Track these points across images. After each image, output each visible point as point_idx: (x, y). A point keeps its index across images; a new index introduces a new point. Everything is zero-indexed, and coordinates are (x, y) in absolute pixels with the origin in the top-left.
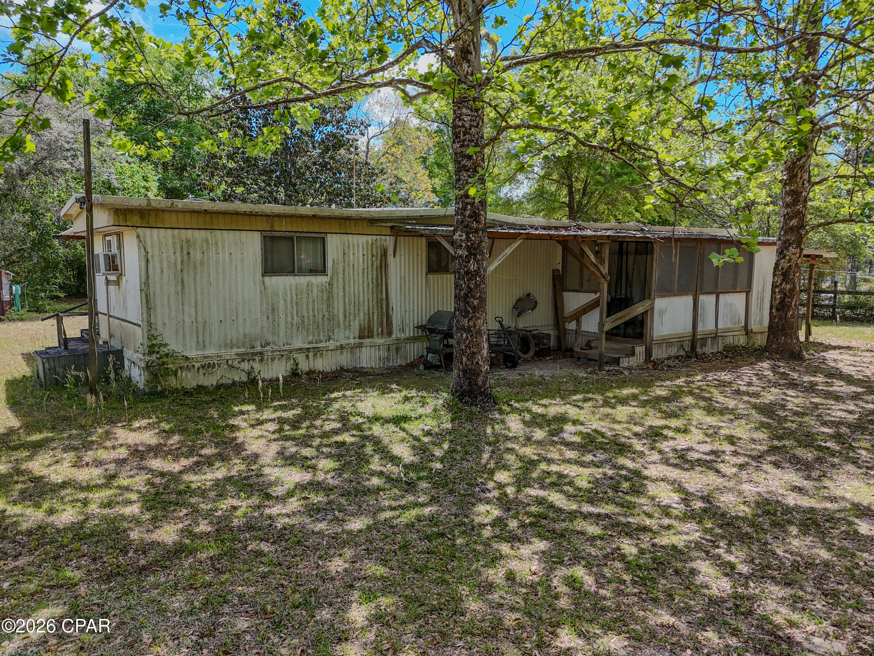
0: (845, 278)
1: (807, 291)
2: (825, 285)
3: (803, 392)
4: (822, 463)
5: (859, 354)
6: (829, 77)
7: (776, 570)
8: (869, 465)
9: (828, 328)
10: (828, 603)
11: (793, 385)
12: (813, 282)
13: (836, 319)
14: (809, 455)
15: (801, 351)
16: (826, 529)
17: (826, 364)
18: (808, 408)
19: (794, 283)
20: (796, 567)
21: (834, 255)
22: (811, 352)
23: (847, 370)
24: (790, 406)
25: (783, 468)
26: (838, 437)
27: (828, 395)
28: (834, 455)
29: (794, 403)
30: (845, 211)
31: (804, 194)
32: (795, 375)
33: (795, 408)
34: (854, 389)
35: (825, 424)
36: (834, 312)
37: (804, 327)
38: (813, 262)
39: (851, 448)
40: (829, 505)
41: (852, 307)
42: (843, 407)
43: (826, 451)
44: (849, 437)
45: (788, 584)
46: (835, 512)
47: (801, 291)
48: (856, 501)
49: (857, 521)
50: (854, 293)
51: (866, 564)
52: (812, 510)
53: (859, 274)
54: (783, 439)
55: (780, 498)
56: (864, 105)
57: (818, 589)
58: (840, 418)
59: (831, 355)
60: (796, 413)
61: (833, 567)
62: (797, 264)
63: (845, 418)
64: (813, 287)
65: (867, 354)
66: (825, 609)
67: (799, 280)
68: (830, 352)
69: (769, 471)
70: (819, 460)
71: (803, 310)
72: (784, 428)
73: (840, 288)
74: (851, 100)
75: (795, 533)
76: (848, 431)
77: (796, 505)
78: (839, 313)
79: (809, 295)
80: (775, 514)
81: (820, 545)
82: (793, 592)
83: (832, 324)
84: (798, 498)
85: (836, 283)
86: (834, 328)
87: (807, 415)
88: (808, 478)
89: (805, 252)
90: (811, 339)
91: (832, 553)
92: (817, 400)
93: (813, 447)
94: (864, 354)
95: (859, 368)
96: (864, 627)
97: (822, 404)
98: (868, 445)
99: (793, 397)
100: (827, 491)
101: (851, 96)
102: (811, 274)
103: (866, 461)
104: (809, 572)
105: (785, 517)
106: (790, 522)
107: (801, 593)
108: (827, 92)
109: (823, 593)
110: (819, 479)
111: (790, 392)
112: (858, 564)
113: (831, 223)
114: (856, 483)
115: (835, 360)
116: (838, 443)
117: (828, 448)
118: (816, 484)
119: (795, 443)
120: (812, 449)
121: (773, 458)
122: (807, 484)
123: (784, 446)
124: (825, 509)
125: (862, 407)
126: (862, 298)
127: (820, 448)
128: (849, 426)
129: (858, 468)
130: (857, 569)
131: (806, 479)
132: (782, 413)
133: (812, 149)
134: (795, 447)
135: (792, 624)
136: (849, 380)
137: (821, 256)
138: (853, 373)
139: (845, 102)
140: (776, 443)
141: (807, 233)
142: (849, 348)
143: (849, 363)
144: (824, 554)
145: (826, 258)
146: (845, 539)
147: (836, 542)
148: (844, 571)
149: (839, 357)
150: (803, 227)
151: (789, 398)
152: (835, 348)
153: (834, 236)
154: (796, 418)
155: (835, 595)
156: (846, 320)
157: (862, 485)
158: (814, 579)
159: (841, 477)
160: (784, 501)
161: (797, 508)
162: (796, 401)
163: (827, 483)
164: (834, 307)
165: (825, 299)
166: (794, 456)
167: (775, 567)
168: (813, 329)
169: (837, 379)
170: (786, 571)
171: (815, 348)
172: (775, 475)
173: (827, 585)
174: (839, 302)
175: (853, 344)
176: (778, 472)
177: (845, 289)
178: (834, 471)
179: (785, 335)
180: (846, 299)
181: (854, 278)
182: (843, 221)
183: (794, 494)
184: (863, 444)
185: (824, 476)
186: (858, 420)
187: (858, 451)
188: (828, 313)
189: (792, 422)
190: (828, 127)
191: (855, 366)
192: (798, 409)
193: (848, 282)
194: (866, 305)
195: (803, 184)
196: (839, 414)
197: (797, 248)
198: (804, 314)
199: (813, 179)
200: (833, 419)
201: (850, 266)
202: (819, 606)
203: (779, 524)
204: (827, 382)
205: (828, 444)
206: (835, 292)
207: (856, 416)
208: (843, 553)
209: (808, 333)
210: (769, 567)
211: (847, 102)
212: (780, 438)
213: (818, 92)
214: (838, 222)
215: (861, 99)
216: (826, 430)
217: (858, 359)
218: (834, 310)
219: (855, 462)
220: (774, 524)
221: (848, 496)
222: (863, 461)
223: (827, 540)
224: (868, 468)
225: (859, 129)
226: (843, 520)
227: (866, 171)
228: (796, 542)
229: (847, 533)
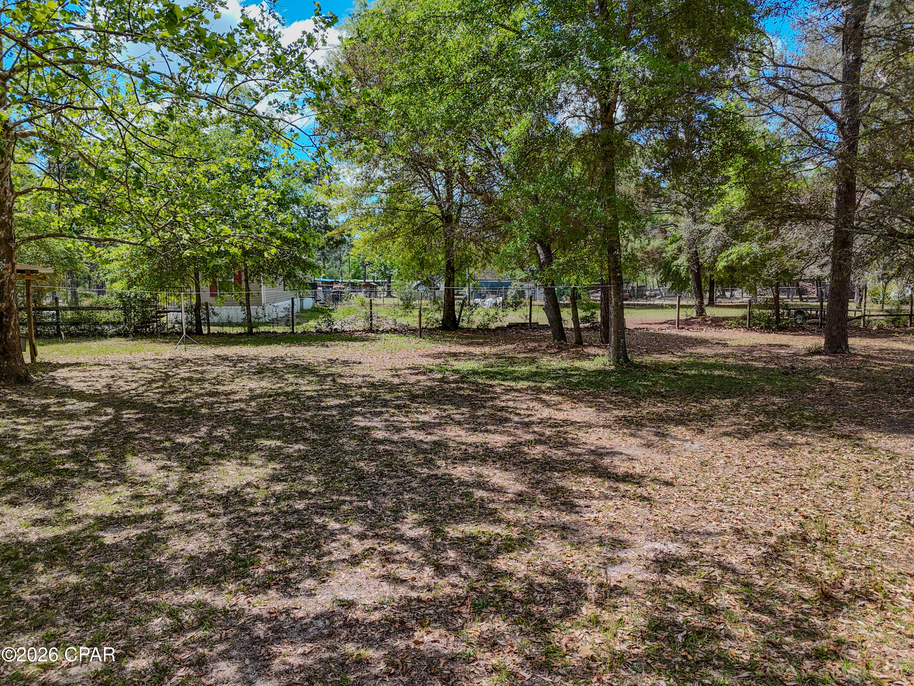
0: (66, 295)
1: (27, 308)
2: (47, 301)
3: (34, 417)
4: (62, 486)
5: (88, 369)
6: (17, 81)
7: (23, 618)
8: (108, 476)
9: (55, 346)
10: (82, 627)
11: (23, 412)
12: (31, 298)
13: (61, 336)
14: (47, 482)
15: (28, 374)
16: (73, 553)
17: (56, 384)
18: (41, 433)
19: (10, 301)
20: (45, 605)
21: (50, 270)
22: (40, 373)
23: (78, 386)
24: (22, 435)
25: (21, 504)
26: (75, 456)
27: (61, 415)
28: (73, 476)
29: (25, 431)
30: (54, 226)
31: (8, 203)
32: (25, 400)
33: (28, 436)
34: (86, 404)
35: (61, 446)
36: (58, 329)
37: (28, 348)
38: (28, 278)
39: (90, 463)
40: (73, 528)
41: (76, 323)
42: (78, 424)
43: (64, 473)
44: (86, 454)
45: (38, 628)
46: (80, 532)
47: (20, 309)
48: (99, 514)
49: (101, 534)
50: (75, 308)
51: (113, 572)
52: (57, 538)
53: (79, 290)
54: (18, 472)
55: (20, 538)
56: (59, 119)
57: (71, 617)
58: (76, 436)
59: (60, 373)
60: (29, 442)
61: (84, 589)
62: (10, 280)
63: (81, 435)
64: (32, 305)
65: (96, 368)
66: (79, 634)
67: (15, 296)
68: (59, 371)
69: (6, 511)
70: (59, 484)
71: (24, 330)
72: (18, 461)
73: (61, 304)
74: (44, 111)
75: (41, 569)
76: (85, 447)
77: (39, 539)
78: (63, 331)
79: (29, 313)
80: (16, 558)
81: (69, 572)
82: (44, 633)
83: (58, 342)
84: (41, 531)
85: (56, 299)
86: (60, 346)
87: (42, 440)
88: (50, 506)
89: (18, 267)
90: (38, 360)
91: (81, 575)
92: (50, 423)
93: (51, 473)
94: (93, 368)
95: (89, 383)
96: (116, 634)
97: (56, 426)
98: (105, 457)
99: (24, 424)
100: (70, 514)
101: (45, 107)
102: (28, 290)
103: (105, 473)
104: (60, 603)
105: (28, 557)
106: (34, 560)
107: (53, 630)
108: (18, 97)
109: (76, 620)
110: (61, 504)
111: (22, 420)
112: (106, 575)
113: (41, 237)
114: (98, 497)
115: (64, 379)
116: (76, 462)
117: (66, 470)
118: (58, 510)
119: (32, 474)
120: (51, 475)
121: (9, 497)
122: (49, 513)
123: (20, 480)
124: (70, 533)
125: (96, 421)
126: (84, 313)
127: (58, 472)
128: (85, 442)
129: (98, 481)
130: (106, 580)
131: (47, 509)
132: (13, 445)
133: (9, 156)
134: (32, 478)
135: (46, 667)
136: (81, 396)
137: (37, 272)
138: (84, 389)
139: (39, 112)
140: (10, 479)
141: (17, 246)
142: (77, 364)
143: (79, 379)
144: (73, 579)
145: (41, 274)
146: (92, 556)
147: (83, 562)
148: (94, 588)
149: (69, 375)
150: (12, 239)
151: (20, 427)
152: (63, 366)
153: (48, 251)
154: (30, 446)
155: (87, 615)
156: (72, 337)
157: (103, 496)
158: (66, 609)
159: (83, 496)
160: (25, 540)
161: (41, 542)
162: (28, 428)
163: (70, 506)
164: (57, 324)
165: (48, 316)
166: (32, 488)
167: (21, 615)
168: (39, 349)
169: (69, 397)
170: (35, 614)
171: (43, 369)
172: (12, 515)
173: (79, 609)
174: (62, 318)
175: (82, 360)
176: (16, 511)
177: (67, 305)
178: (75, 491)
179: (8, 358)
180: (69, 315)
181: (74, 294)
182: (54, 236)
183: (36, 529)
184: (101, 457)
185: (66, 499)
186: (93, 434)
187: (97, 465)
188: (52, 331)
189: (25, 451)
190: (25, 135)
191: (85, 382)
192: (32, 436)
193: (69, 298)
194: (89, 320)
195: (6, 193)
196: (74, 432)
197: (7, 262)
198: (26, 334)
199: (16, 189)
200: (69, 439)
201: (69, 281)
202: (73, 635)
203: (21, 567)
204: (59, 402)
205: (67, 466)
206: (57, 309)
207: (91, 431)
208: (92, 570)
209: (34, 353)
210: (14, 619)
211: (41, 113)
212: (13, 473)
213: (8, 94)
214: (48, 236)
215: (54, 112)
216: (64, 452)
217: (87, 374)
218: (58, 327)
219: (94, 476)
220: (16, 569)
221: (91, 512)
222: (102, 474)
223: (76, 563)
224: (107, 479)
225: (56, 143)
226: (89, 537)
227: (70, 186)
228: (42, 579)
229: (94, 549)
